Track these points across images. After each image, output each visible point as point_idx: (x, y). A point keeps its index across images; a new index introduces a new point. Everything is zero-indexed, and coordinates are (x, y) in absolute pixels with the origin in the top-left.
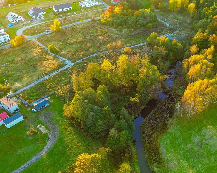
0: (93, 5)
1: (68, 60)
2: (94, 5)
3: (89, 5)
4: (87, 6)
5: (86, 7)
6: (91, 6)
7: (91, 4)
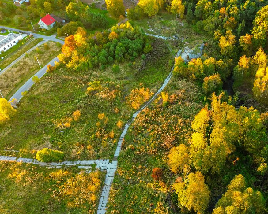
0: (14, 42)
1: (97, 162)
2: (16, 41)
3: (9, 44)
4: (7, 48)
5: (6, 50)
6: (13, 44)
7: (12, 42)
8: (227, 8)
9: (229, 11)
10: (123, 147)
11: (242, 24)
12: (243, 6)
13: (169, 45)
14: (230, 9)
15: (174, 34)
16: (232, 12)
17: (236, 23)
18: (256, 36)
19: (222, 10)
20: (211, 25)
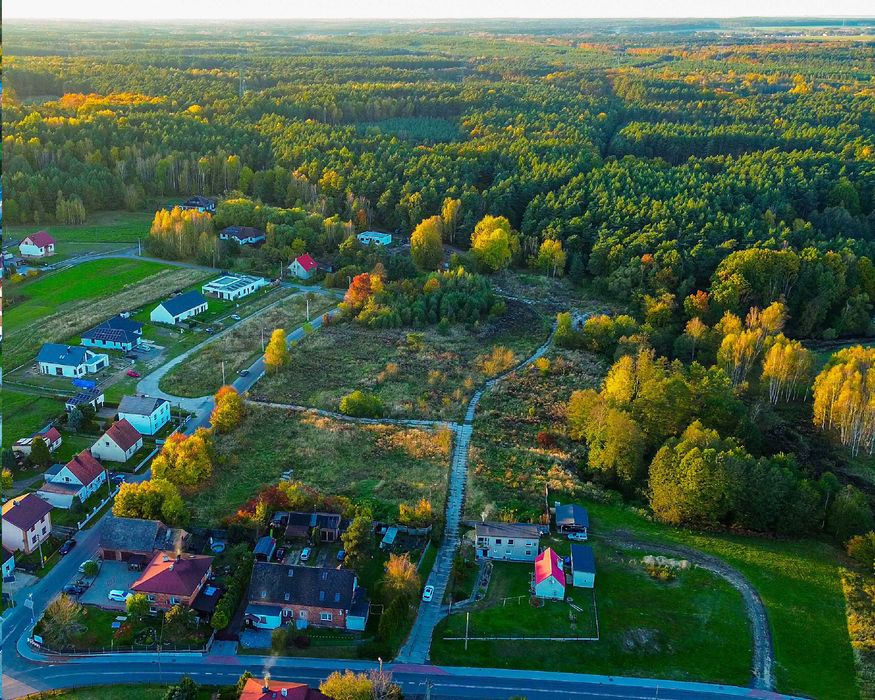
0: (253, 288)
1: (438, 423)
2: (255, 287)
3: (246, 288)
4: (242, 294)
5: (240, 297)
6: (251, 291)
7: (249, 286)
8: (656, 255)
9: (660, 259)
10: (478, 410)
11: (690, 280)
12: (689, 252)
13: (538, 311)
14: (662, 256)
15: (545, 296)
16: (666, 261)
17: (676, 279)
18: (718, 297)
19: (646, 258)
20: (624, 280)
